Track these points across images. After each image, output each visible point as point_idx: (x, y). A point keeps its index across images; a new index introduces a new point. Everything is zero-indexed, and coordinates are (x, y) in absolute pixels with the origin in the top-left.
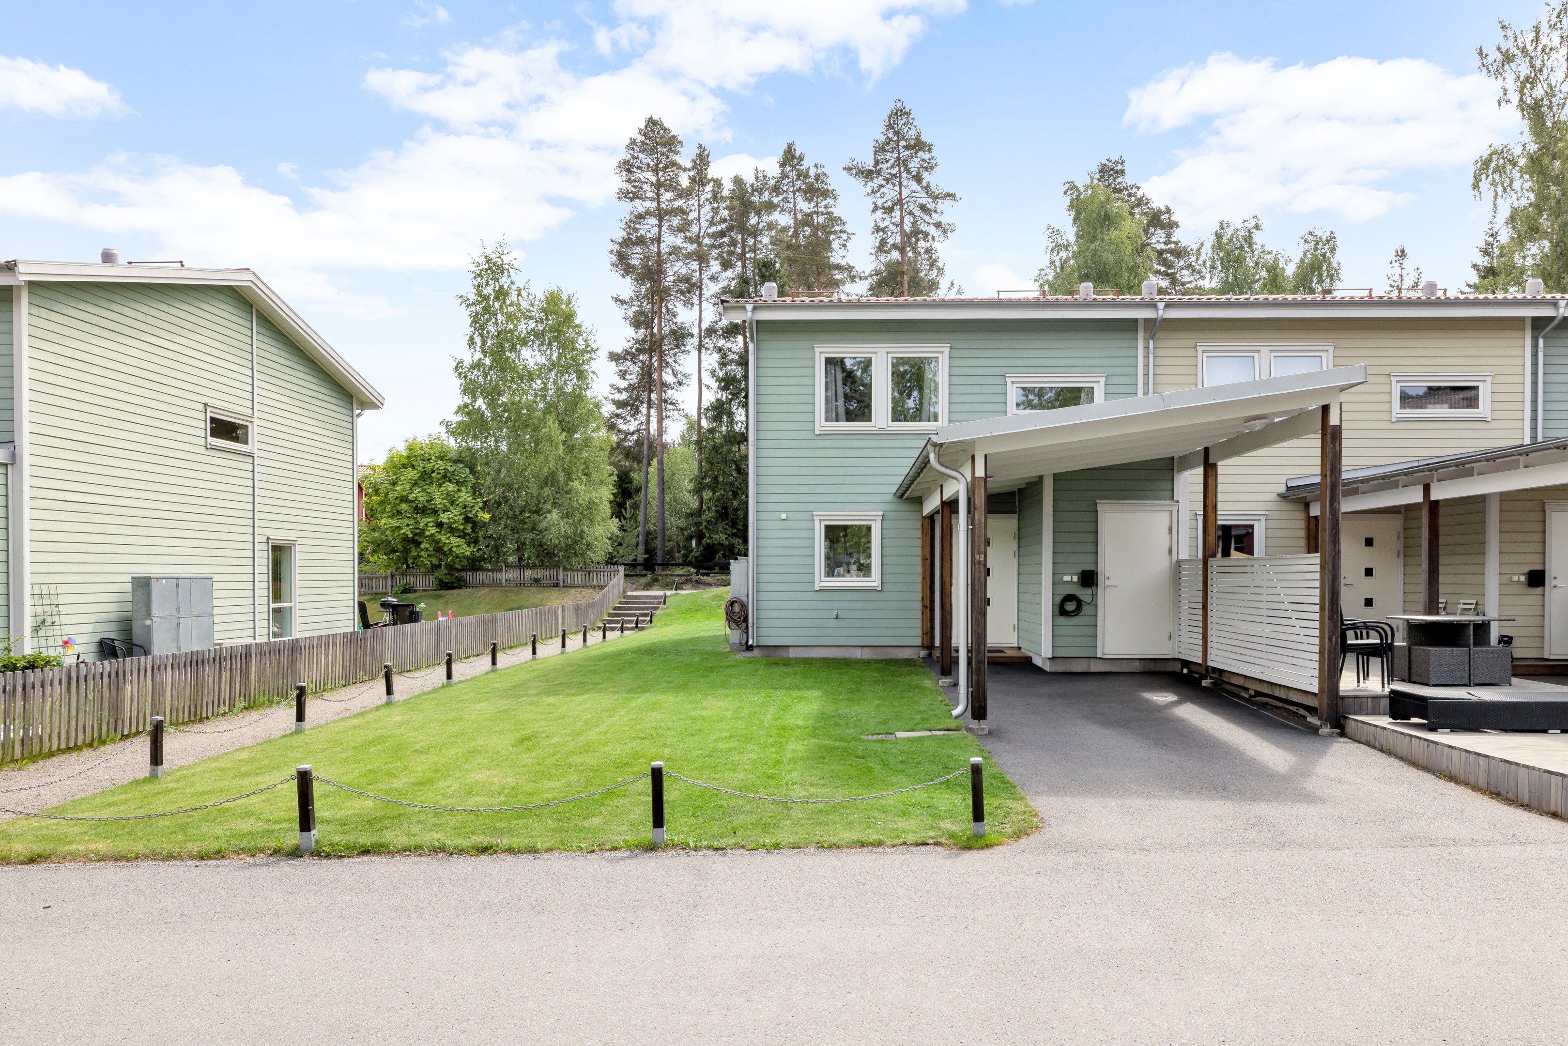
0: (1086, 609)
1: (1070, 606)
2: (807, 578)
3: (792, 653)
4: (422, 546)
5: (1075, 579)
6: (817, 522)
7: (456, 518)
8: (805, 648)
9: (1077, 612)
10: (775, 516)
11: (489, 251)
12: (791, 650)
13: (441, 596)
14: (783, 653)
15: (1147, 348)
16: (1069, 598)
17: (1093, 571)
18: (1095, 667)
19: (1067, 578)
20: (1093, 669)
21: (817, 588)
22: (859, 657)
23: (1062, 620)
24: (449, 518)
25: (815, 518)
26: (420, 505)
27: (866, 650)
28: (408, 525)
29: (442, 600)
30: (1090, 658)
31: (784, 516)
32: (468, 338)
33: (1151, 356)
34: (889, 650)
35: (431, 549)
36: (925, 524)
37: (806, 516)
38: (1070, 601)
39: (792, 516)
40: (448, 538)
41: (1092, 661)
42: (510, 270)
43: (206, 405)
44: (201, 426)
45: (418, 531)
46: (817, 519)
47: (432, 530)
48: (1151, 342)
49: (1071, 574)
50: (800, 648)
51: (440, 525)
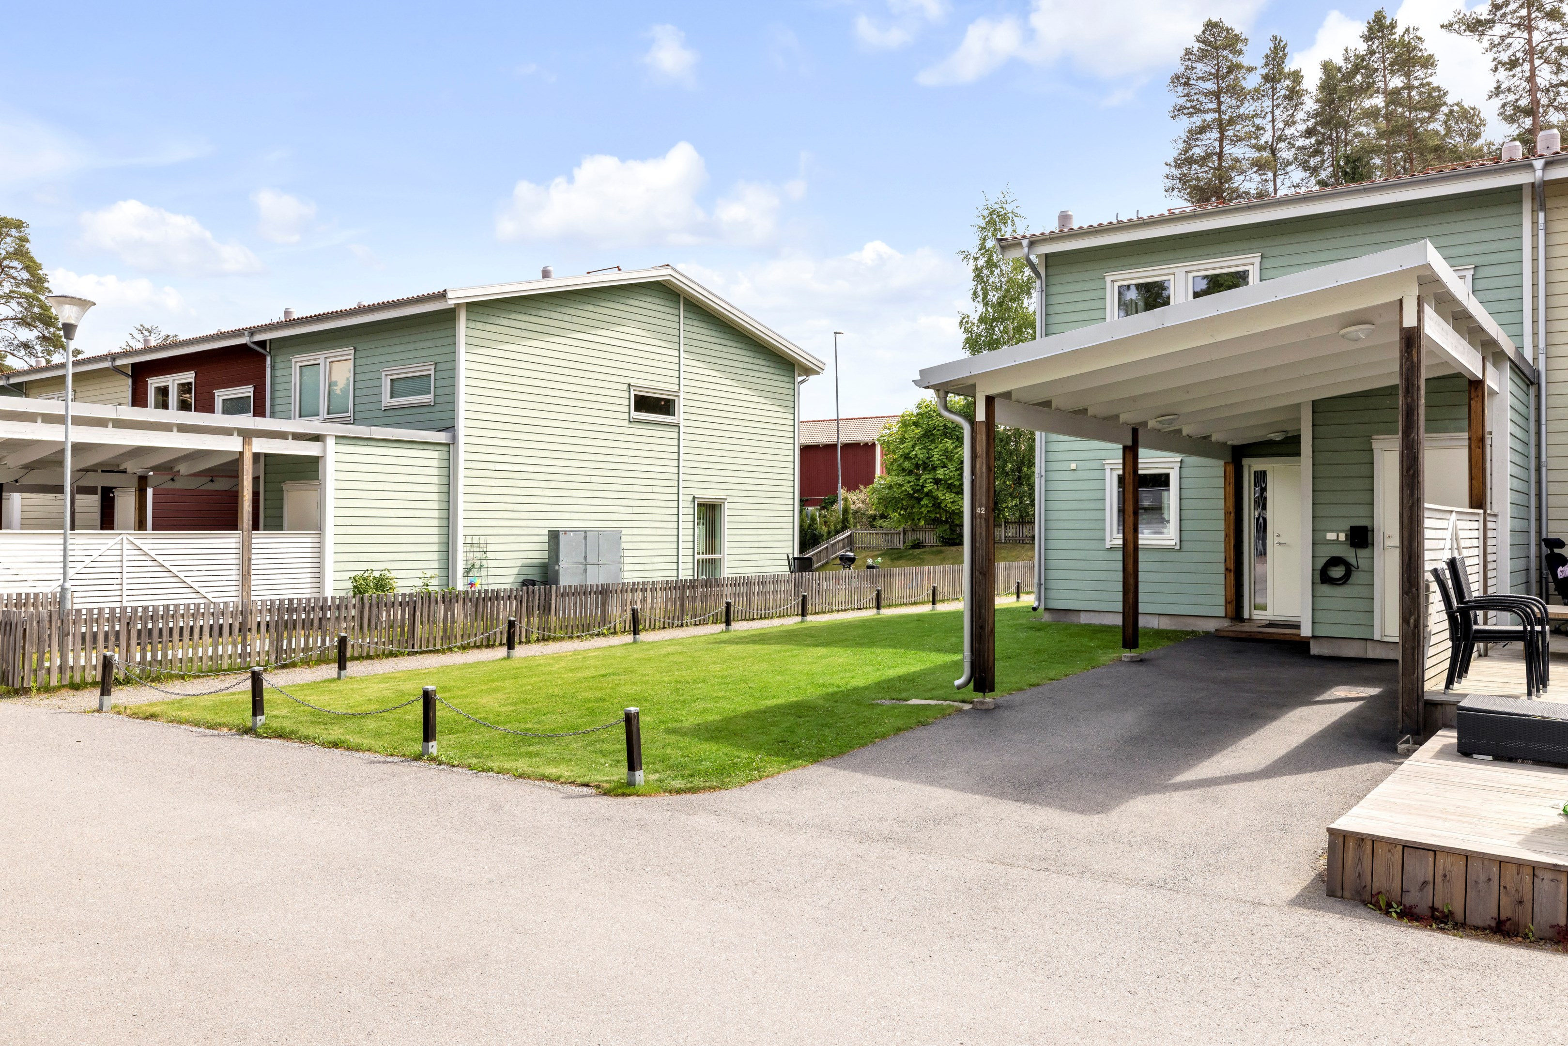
0: (1355, 577)
1: (1337, 572)
2: (1097, 535)
3: (1084, 619)
4: (922, 503)
5: (1342, 537)
6: (1108, 472)
7: (951, 474)
8: (1097, 614)
9: (1345, 580)
10: (1064, 466)
11: (991, 203)
12: (1082, 615)
13: (941, 552)
14: (1073, 618)
15: (1535, 223)
16: (1335, 561)
17: (1366, 527)
18: (1373, 653)
19: (1331, 536)
20: (1371, 655)
21: (1108, 546)
22: (1156, 627)
23: (1326, 589)
24: (945, 475)
25: (1106, 467)
26: (920, 462)
27: (1163, 619)
28: (909, 482)
29: (941, 556)
30: (1366, 640)
31: (1073, 466)
32: (972, 292)
33: (1542, 234)
34: (1190, 620)
35: (930, 505)
36: (1228, 469)
37: (1095, 465)
38: (1336, 565)
39: (1082, 465)
40: (944, 495)
41: (1369, 643)
42: (1015, 218)
43: (629, 385)
44: (624, 403)
45: (918, 488)
46: (1108, 468)
47: (929, 487)
48: (1541, 215)
49: (1338, 531)
50: (1092, 614)
51: (937, 482)
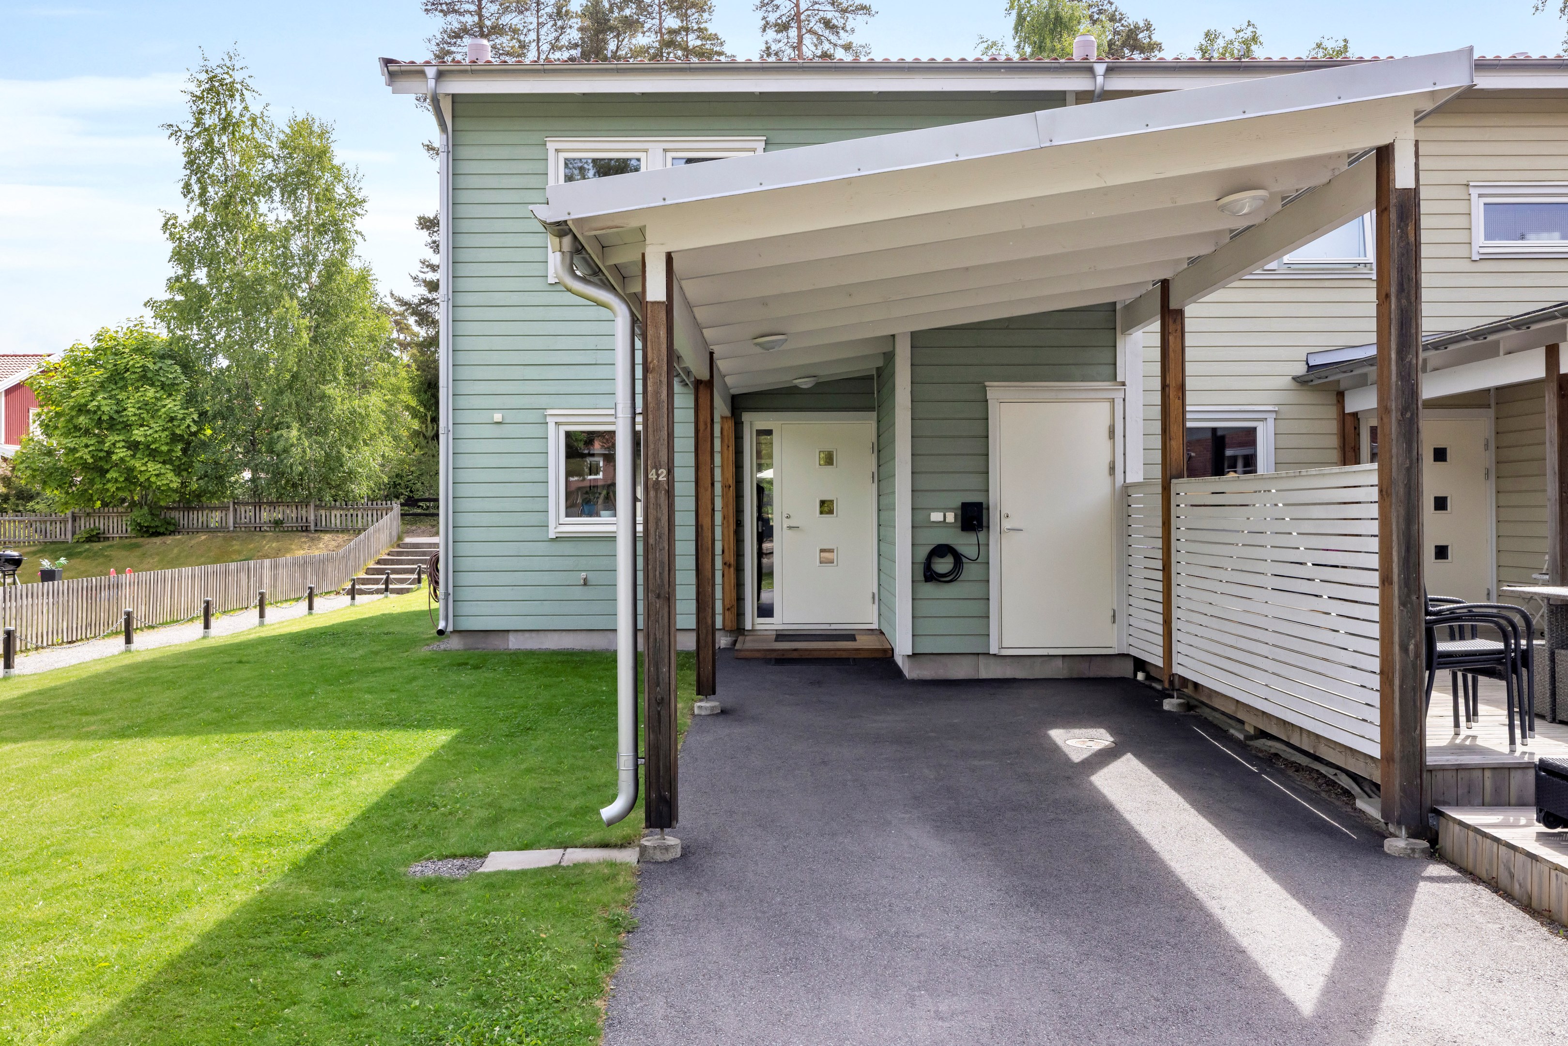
0: (970, 571)
1: (943, 565)
2: (534, 519)
3: (514, 643)
4: (108, 476)
5: (950, 517)
6: (551, 427)
7: (156, 436)
8: (534, 634)
9: (952, 577)
10: (483, 416)
12: (512, 637)
13: (138, 547)
14: (497, 643)
16: (941, 550)
17: (981, 504)
18: (988, 671)
19: (937, 517)
20: (984, 674)
21: (552, 535)
23: (930, 590)
24: (146, 436)
25: (549, 419)
26: (105, 418)
28: (87, 446)
29: (138, 552)
30: (978, 654)
31: (498, 417)
35: (122, 479)
36: (726, 426)
37: (534, 416)
38: (942, 556)
39: (511, 416)
40: (145, 464)
41: (982, 660)
45: (102, 454)
46: (551, 421)
47: (121, 453)
49: (944, 510)
50: (527, 635)
51: (133, 446)
